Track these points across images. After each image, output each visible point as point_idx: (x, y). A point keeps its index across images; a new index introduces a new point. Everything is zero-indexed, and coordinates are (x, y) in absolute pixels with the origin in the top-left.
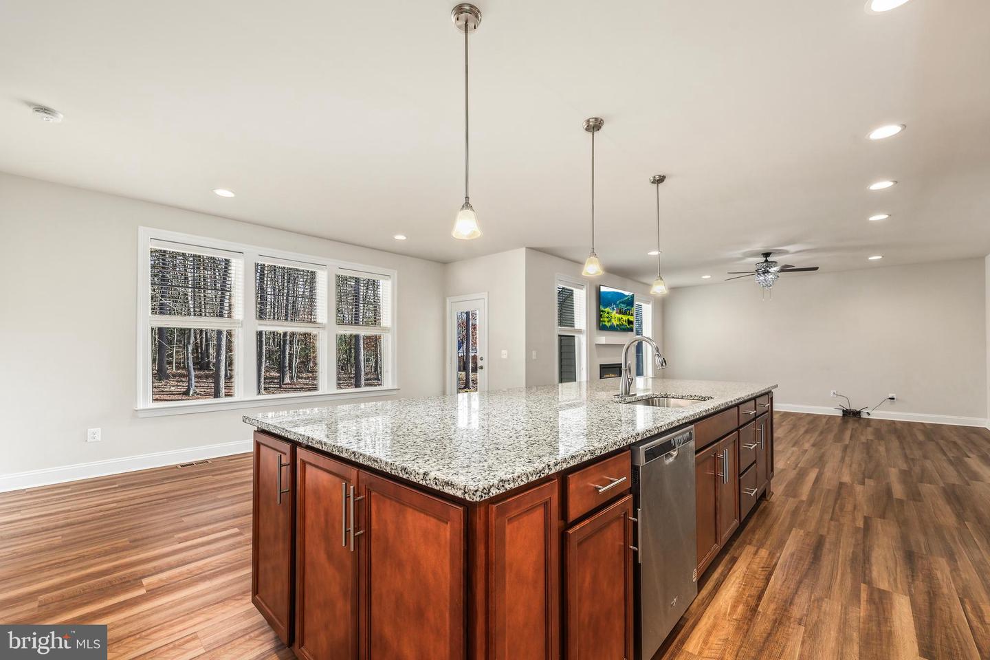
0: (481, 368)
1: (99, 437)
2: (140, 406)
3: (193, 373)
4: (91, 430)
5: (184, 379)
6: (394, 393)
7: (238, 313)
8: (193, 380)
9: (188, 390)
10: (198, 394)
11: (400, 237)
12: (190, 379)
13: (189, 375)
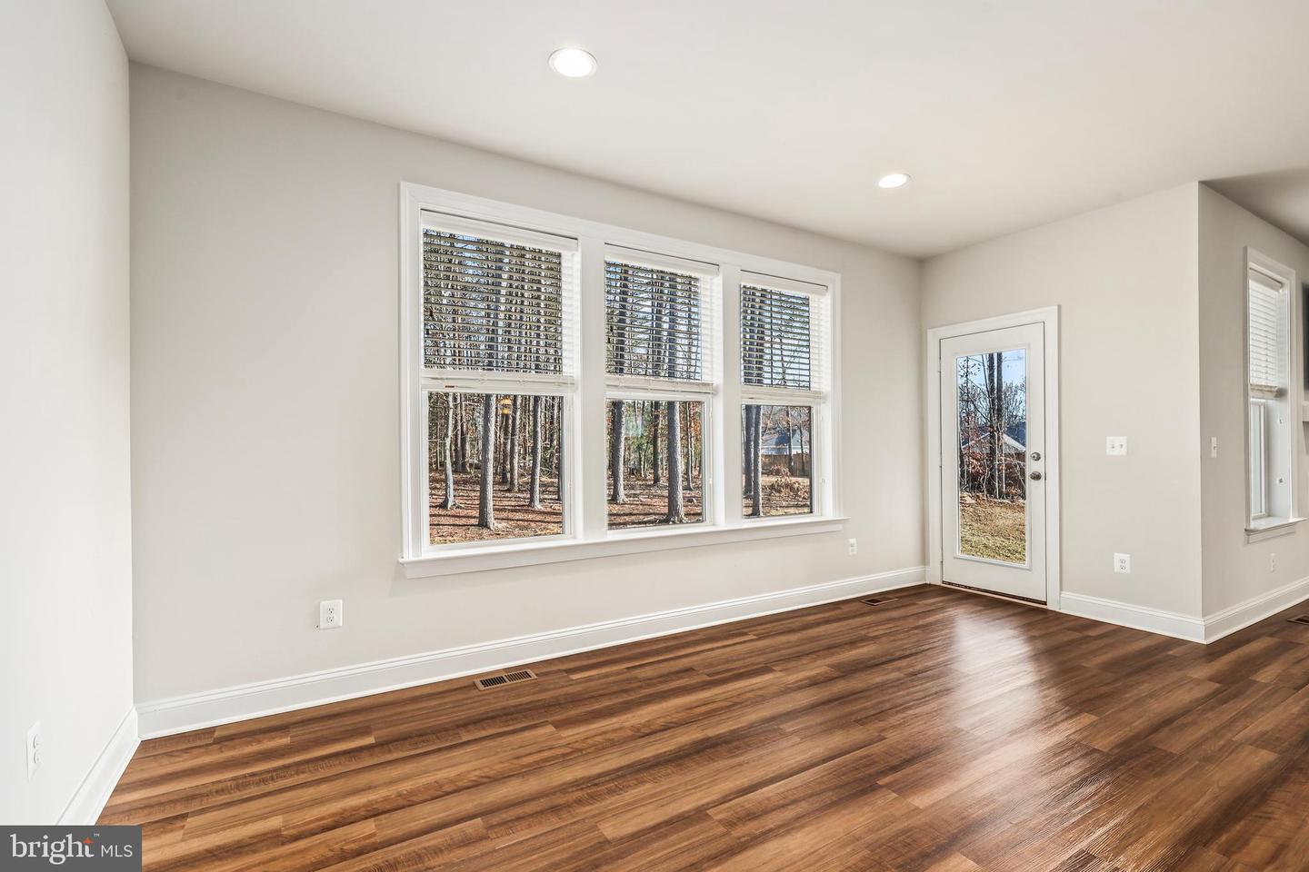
0: (1037, 477)
1: (339, 619)
2: (409, 556)
3: (451, 477)
4: (325, 604)
5: (438, 486)
6: (840, 527)
7: (572, 363)
8: (452, 486)
9: (446, 501)
10: (458, 507)
11: (892, 181)
12: (447, 486)
13: (445, 481)
